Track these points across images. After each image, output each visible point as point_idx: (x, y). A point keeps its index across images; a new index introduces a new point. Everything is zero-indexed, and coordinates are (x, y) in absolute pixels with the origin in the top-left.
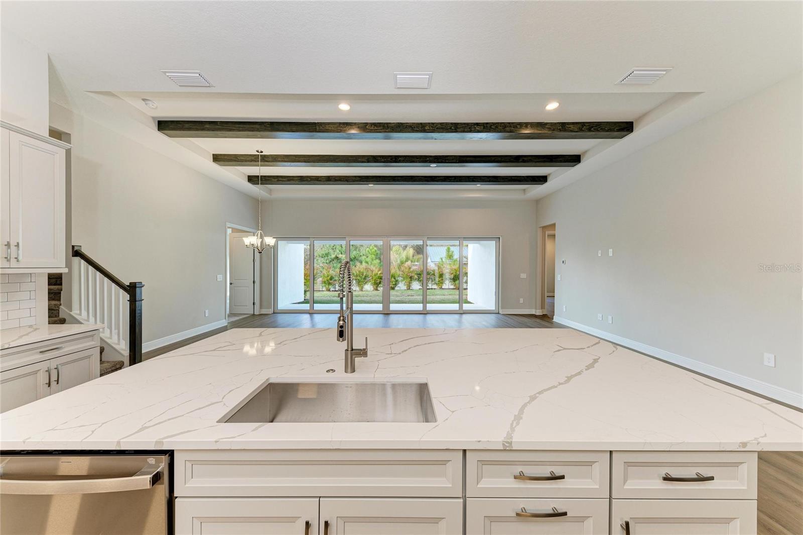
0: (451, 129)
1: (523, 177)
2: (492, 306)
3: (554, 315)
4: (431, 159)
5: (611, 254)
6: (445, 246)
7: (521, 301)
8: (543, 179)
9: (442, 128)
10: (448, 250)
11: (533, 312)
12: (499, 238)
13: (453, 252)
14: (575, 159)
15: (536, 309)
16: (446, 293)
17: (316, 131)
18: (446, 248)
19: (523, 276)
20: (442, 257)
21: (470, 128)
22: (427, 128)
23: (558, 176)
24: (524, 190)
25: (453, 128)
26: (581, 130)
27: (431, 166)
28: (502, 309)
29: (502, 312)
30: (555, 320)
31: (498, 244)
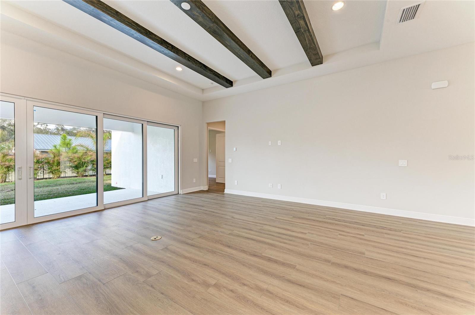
2: (171, 188)
3: (224, 188)
5: (279, 144)
7: (194, 180)
10: (64, 138)
11: (202, 189)
12: (178, 127)
13: (70, 140)
15: (204, 186)
19: (196, 160)
28: (181, 189)
29: (181, 192)
30: (225, 192)
31: (176, 132)
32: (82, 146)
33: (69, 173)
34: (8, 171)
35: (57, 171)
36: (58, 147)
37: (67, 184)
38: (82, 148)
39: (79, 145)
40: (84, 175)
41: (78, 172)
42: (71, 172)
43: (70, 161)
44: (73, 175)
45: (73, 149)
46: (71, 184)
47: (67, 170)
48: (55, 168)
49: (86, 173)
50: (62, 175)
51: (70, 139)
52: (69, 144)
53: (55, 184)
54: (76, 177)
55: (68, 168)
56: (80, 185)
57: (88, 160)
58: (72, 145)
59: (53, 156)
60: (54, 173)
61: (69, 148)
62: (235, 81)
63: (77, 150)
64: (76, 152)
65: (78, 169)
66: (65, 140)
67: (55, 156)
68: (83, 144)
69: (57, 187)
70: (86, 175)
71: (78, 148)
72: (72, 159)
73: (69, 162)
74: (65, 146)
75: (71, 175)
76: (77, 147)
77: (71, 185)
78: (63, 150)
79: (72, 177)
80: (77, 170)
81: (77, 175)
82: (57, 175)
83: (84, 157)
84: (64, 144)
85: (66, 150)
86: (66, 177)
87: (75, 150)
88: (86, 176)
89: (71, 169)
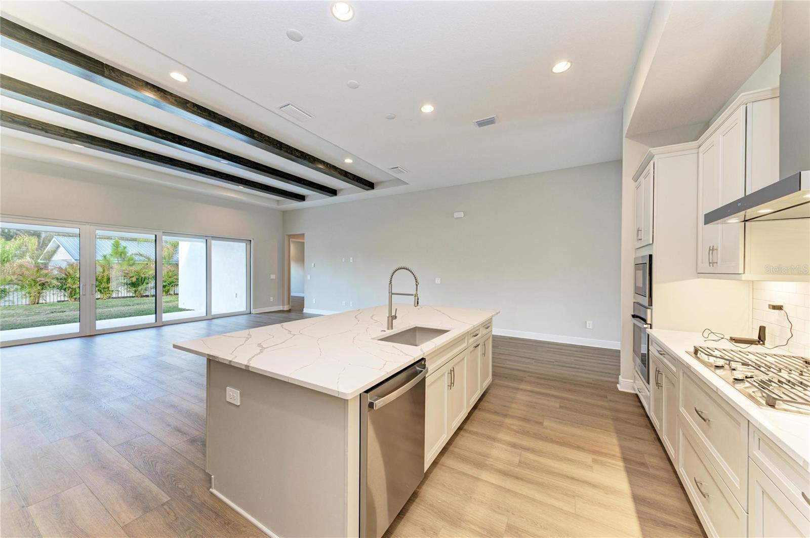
0: (276, 145)
1: (288, 192)
2: (242, 308)
3: (303, 307)
4: (224, 155)
5: (351, 261)
6: (109, 238)
7: (272, 299)
8: (302, 198)
9: (269, 142)
10: (116, 245)
11: (281, 308)
12: (251, 241)
13: (125, 248)
14: (333, 192)
15: (283, 305)
16: (131, 303)
17: (103, 75)
18: (112, 242)
19: (273, 277)
20: (105, 254)
21: (291, 151)
22: (256, 135)
23: (315, 199)
24: (278, 201)
25: (278, 145)
26: (353, 180)
27: (222, 161)
28: (253, 308)
29: (253, 311)
30: (304, 311)
31: (249, 246)
32: (141, 255)
33: (124, 292)
34: (42, 289)
35: (106, 290)
36: (108, 257)
37: (121, 306)
38: (141, 258)
39: (137, 254)
40: (144, 295)
41: (136, 291)
42: (126, 291)
43: (125, 276)
44: (128, 295)
45: (129, 260)
46: (126, 305)
47: (120, 288)
48: (104, 285)
49: (147, 291)
50: (114, 295)
51: (124, 245)
52: (124, 253)
53: (106, 306)
54: (133, 297)
55: (122, 285)
56: (138, 307)
57: (149, 276)
58: (128, 255)
59: (101, 270)
60: (103, 291)
61: (124, 259)
62: (308, 196)
63: (134, 261)
64: (134, 264)
65: (135, 287)
66: (117, 248)
67: (104, 270)
68: (142, 252)
69: (109, 309)
70: (147, 294)
71: (137, 258)
72: (128, 274)
73: (123, 278)
74: (118, 256)
75: (126, 295)
76: (134, 256)
77: (126, 307)
78: (115, 261)
79: (127, 297)
80: (134, 289)
81: (134, 295)
82: (108, 295)
83: (144, 271)
84: (116, 253)
85: (118, 261)
86: (119, 298)
87: (132, 262)
88: (147, 296)
89: (126, 286)
